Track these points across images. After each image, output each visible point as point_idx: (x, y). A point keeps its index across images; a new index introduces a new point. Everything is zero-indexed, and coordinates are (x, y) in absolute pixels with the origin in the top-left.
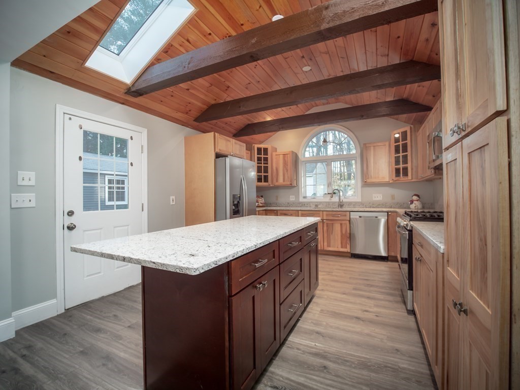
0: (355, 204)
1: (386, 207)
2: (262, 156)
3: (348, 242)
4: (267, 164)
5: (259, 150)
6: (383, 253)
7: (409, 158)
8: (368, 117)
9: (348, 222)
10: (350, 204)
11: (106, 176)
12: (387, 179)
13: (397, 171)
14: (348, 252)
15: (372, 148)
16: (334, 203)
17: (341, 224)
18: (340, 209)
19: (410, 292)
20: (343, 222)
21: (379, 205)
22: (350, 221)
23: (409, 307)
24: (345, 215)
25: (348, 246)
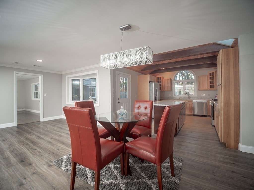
0: (195, 97)
1: (206, 99)
2: (159, 80)
3: (192, 111)
4: (161, 83)
5: (158, 78)
6: (205, 114)
7: (215, 82)
8: (200, 68)
9: (192, 104)
10: (193, 97)
11: (89, 87)
12: (207, 89)
13: (211, 86)
14: (192, 114)
15: (201, 78)
16: (186, 97)
17: (190, 105)
18: (189, 99)
19: (213, 120)
20: (190, 104)
21: (204, 98)
22: (193, 103)
23: (213, 125)
24: (191, 101)
25: (192, 112)
